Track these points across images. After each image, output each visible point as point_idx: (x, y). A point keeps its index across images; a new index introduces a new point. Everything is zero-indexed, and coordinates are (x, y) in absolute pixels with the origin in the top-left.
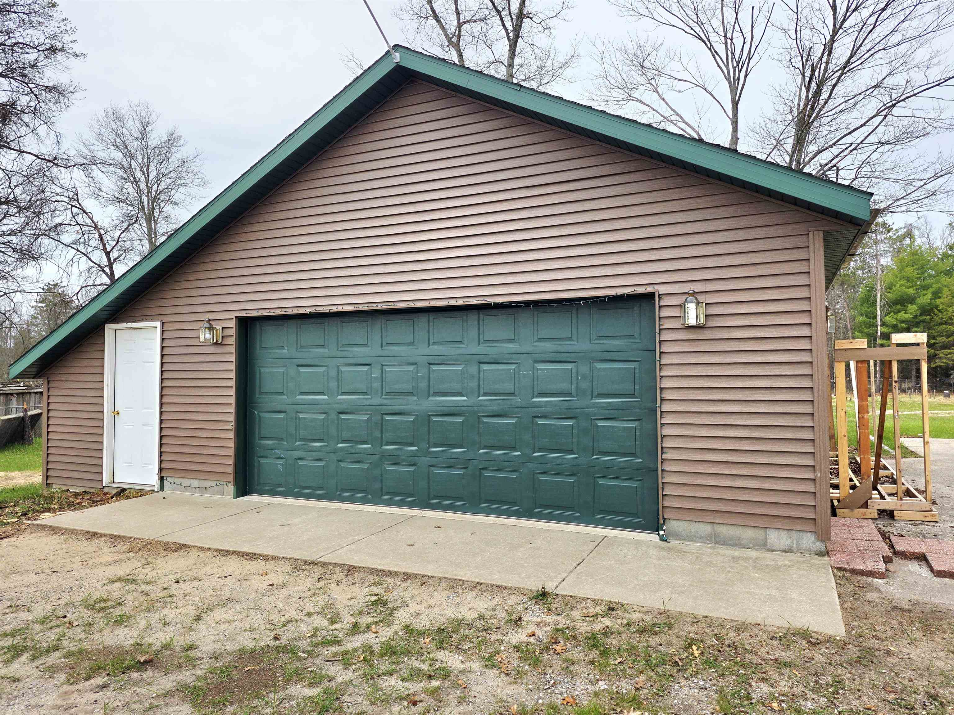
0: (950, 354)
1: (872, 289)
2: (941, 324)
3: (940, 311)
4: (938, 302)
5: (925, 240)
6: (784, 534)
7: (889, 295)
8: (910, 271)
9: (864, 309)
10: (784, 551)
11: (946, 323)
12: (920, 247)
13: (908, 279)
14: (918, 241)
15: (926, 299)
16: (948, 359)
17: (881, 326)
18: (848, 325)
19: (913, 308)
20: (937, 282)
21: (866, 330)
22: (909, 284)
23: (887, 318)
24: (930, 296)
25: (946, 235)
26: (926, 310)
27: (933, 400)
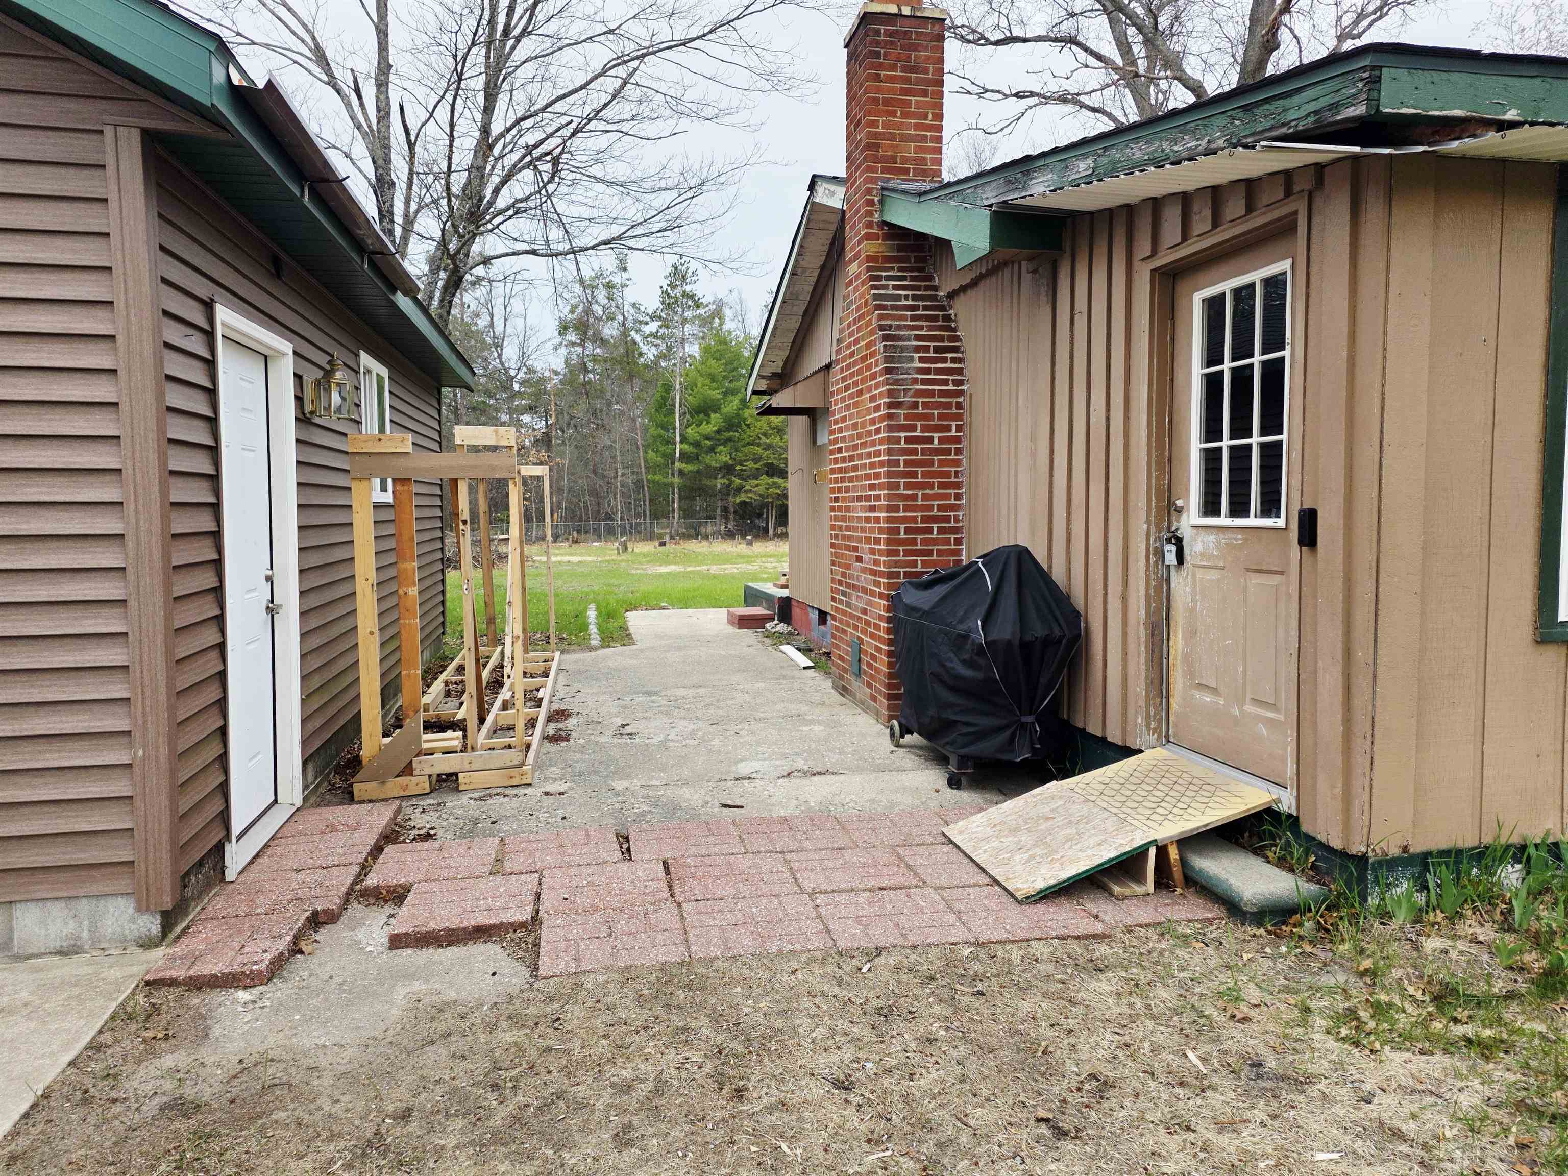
0: (757, 486)
1: (668, 388)
2: (748, 444)
3: (748, 426)
5: (737, 323)
6: (57, 910)
7: (690, 398)
8: (716, 367)
9: (660, 418)
10: (60, 953)
11: (753, 443)
12: (730, 332)
13: (713, 378)
14: (729, 325)
15: (731, 407)
16: (756, 493)
17: (681, 442)
18: (639, 438)
19: (716, 419)
21: (662, 449)
22: (714, 385)
23: (689, 430)
26: (734, 423)
27: (734, 549)
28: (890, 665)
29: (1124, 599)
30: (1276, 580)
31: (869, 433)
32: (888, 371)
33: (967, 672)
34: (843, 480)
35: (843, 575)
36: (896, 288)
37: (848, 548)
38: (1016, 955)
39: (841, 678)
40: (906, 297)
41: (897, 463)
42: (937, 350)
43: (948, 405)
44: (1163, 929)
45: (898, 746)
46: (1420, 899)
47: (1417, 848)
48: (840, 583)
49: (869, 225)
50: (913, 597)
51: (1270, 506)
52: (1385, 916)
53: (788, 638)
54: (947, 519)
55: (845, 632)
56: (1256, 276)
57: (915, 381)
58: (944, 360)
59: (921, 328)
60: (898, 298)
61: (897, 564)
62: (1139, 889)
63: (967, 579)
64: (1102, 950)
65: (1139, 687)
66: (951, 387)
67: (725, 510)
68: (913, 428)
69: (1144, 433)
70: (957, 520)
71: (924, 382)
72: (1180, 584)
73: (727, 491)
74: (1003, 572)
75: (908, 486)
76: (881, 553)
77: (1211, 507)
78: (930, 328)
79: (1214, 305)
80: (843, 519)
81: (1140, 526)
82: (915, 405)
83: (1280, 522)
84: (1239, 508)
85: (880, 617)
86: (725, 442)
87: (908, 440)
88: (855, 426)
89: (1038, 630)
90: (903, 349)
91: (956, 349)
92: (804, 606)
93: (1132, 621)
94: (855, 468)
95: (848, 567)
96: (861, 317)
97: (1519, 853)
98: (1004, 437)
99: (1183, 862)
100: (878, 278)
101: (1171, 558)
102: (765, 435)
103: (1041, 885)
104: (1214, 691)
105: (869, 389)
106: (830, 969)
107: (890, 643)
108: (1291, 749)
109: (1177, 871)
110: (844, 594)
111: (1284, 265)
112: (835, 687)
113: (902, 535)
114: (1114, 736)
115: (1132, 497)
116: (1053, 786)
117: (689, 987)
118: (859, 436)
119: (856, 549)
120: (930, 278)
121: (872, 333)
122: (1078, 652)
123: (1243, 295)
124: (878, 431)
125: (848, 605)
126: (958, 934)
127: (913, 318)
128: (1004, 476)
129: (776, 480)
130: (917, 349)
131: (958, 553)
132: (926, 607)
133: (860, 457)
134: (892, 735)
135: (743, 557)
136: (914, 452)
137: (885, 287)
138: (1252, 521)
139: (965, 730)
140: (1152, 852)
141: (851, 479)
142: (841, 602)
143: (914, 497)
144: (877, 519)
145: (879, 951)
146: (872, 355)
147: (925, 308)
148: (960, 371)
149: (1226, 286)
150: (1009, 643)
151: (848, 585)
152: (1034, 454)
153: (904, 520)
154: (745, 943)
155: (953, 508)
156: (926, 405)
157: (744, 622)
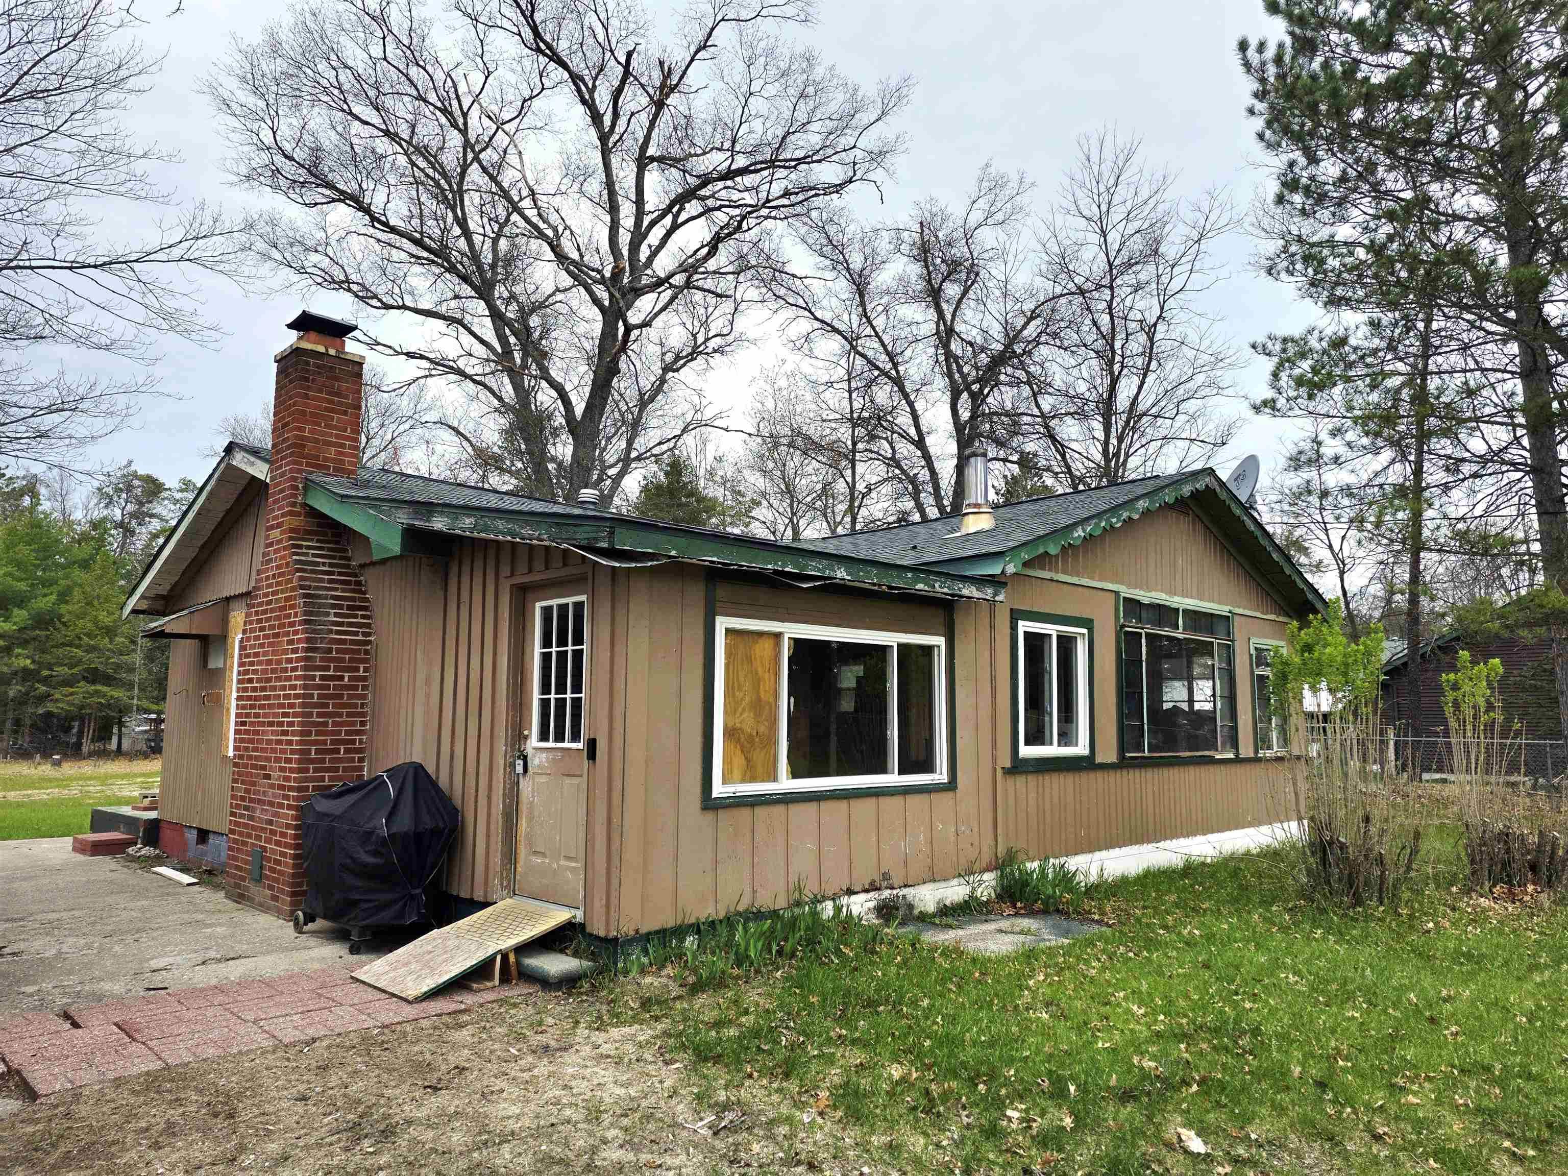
0: (72, 694)
2: (63, 645)
3: (64, 624)
4: (64, 608)
5: (57, 505)
8: (24, 552)
11: (70, 645)
12: (47, 516)
13: (19, 564)
14: (45, 505)
15: (44, 602)
16: (68, 703)
19: (20, 615)
20: (67, 577)
22: (21, 574)
24: (53, 597)
25: (92, 505)
26: (44, 621)
27: (33, 771)
28: (295, 866)
29: (489, 798)
30: (575, 781)
31: (286, 670)
32: (306, 622)
33: (370, 860)
34: (252, 707)
35: (247, 791)
36: (314, 555)
37: (255, 767)
38: (409, 1028)
39: (237, 886)
40: (324, 564)
41: (312, 696)
42: (349, 608)
43: (358, 652)
44: (502, 1002)
45: (301, 932)
46: (645, 960)
47: (644, 930)
48: (243, 799)
49: (294, 504)
50: (323, 806)
51: (575, 737)
52: (626, 972)
53: (159, 861)
54: (353, 742)
55: (245, 843)
56: (570, 600)
57: (331, 631)
58: (356, 617)
59: (336, 589)
60: (317, 564)
61: (306, 780)
62: (489, 984)
63: (375, 788)
64: (465, 1018)
65: (496, 859)
66: (360, 638)
67: (17, 722)
68: (327, 668)
69: (505, 686)
70: (361, 742)
71: (338, 632)
72: (526, 786)
73: (22, 701)
74: (403, 783)
75: (319, 715)
76: (291, 770)
77: (544, 737)
78: (343, 591)
79: (547, 611)
80: (251, 741)
81: (501, 748)
82: (330, 650)
83: (580, 745)
84: (560, 738)
85: (288, 826)
86: (24, 643)
87: (322, 678)
88: (269, 662)
89: (428, 823)
90: (321, 606)
91: (365, 608)
92: (179, 827)
93: (493, 811)
94: (267, 698)
95: (254, 784)
96: (281, 575)
97: (696, 928)
98: (404, 680)
99: (518, 963)
100: (300, 547)
101: (519, 769)
102: (88, 635)
103: (425, 989)
104: (543, 854)
105: (288, 634)
106: (280, 1054)
107: (297, 847)
108: (582, 883)
109: (513, 969)
110: (246, 808)
111: (583, 598)
112: (228, 896)
113: (313, 755)
114: (478, 896)
115: (496, 729)
116: (435, 932)
117: (172, 1080)
118: (273, 671)
119: (264, 768)
120: (346, 551)
121: (293, 589)
122: (455, 839)
123: (563, 608)
124: (294, 669)
125: (251, 818)
126: (369, 1023)
127: (330, 581)
128: (403, 712)
129: (99, 687)
130: (333, 606)
131: (361, 769)
132: (337, 813)
133: (274, 688)
134: (297, 924)
135: (50, 780)
136: (328, 687)
137: (306, 554)
138: (566, 745)
139: (366, 906)
140: (499, 958)
141: (262, 707)
142: (242, 816)
143: (325, 724)
144: (290, 743)
145: (314, 1040)
146: (292, 607)
147: (340, 574)
148: (368, 626)
149: (555, 602)
150: (406, 833)
151: (252, 800)
152: (428, 696)
153: (315, 743)
154: (211, 1052)
155: (359, 733)
156: (338, 651)
157: (98, 849)
